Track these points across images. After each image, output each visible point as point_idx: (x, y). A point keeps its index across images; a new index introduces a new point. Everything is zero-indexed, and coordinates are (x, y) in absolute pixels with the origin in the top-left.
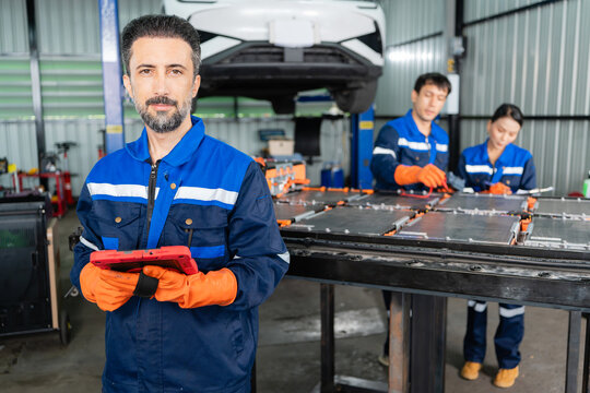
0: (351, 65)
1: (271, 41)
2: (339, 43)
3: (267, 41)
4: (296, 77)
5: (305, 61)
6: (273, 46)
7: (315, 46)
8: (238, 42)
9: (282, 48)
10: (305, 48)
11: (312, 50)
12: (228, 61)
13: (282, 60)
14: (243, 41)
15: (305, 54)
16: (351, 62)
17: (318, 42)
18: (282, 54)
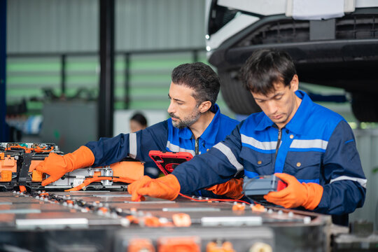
1: (288, 14)
3: (284, 14)
4: (337, 60)
5: (338, 37)
6: (292, 20)
7: (348, 16)
8: (256, 19)
9: (307, 21)
10: (338, 19)
12: (247, 43)
13: (308, 39)
14: (261, 17)
15: (339, 28)
17: (351, 9)
18: (307, 30)
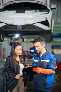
0: (37, 30)
1: (13, 24)
2: (33, 24)
3: (12, 24)
5: (23, 29)
6: (13, 25)
9: (16, 26)
10: (22, 26)
11: (25, 26)
12: (4, 29)
13: (16, 29)
14: (7, 24)
15: (23, 27)
16: (37, 29)
17: (25, 24)
18: (16, 27)
